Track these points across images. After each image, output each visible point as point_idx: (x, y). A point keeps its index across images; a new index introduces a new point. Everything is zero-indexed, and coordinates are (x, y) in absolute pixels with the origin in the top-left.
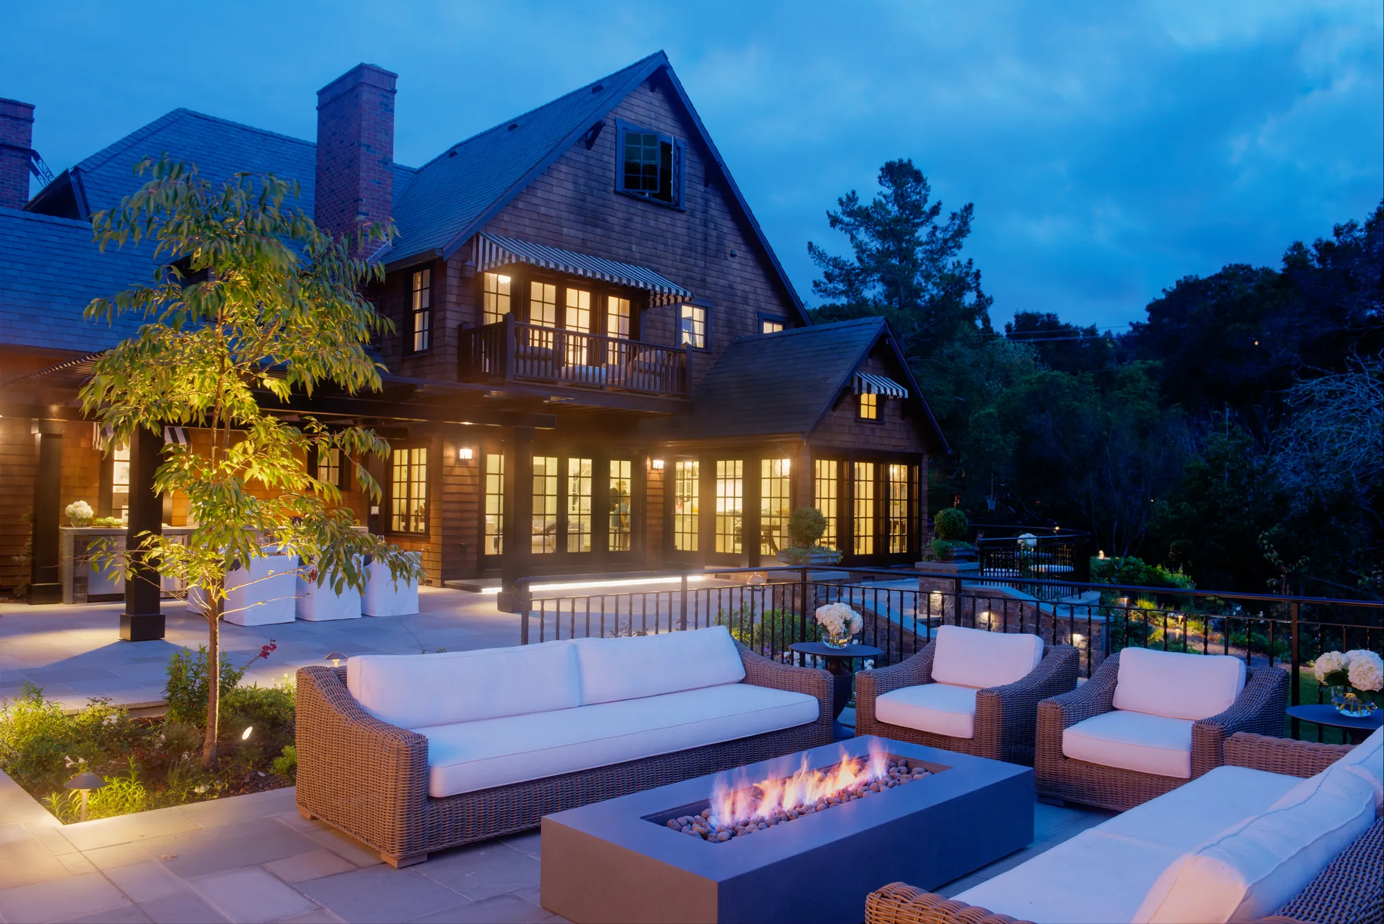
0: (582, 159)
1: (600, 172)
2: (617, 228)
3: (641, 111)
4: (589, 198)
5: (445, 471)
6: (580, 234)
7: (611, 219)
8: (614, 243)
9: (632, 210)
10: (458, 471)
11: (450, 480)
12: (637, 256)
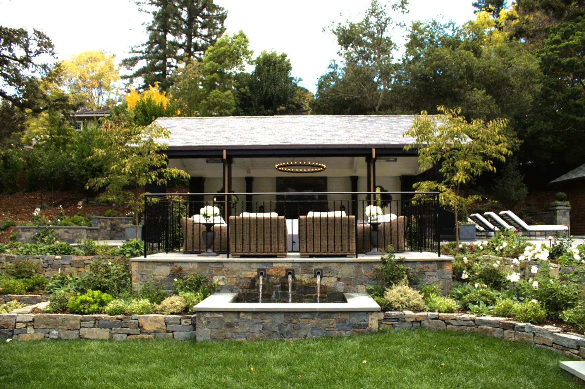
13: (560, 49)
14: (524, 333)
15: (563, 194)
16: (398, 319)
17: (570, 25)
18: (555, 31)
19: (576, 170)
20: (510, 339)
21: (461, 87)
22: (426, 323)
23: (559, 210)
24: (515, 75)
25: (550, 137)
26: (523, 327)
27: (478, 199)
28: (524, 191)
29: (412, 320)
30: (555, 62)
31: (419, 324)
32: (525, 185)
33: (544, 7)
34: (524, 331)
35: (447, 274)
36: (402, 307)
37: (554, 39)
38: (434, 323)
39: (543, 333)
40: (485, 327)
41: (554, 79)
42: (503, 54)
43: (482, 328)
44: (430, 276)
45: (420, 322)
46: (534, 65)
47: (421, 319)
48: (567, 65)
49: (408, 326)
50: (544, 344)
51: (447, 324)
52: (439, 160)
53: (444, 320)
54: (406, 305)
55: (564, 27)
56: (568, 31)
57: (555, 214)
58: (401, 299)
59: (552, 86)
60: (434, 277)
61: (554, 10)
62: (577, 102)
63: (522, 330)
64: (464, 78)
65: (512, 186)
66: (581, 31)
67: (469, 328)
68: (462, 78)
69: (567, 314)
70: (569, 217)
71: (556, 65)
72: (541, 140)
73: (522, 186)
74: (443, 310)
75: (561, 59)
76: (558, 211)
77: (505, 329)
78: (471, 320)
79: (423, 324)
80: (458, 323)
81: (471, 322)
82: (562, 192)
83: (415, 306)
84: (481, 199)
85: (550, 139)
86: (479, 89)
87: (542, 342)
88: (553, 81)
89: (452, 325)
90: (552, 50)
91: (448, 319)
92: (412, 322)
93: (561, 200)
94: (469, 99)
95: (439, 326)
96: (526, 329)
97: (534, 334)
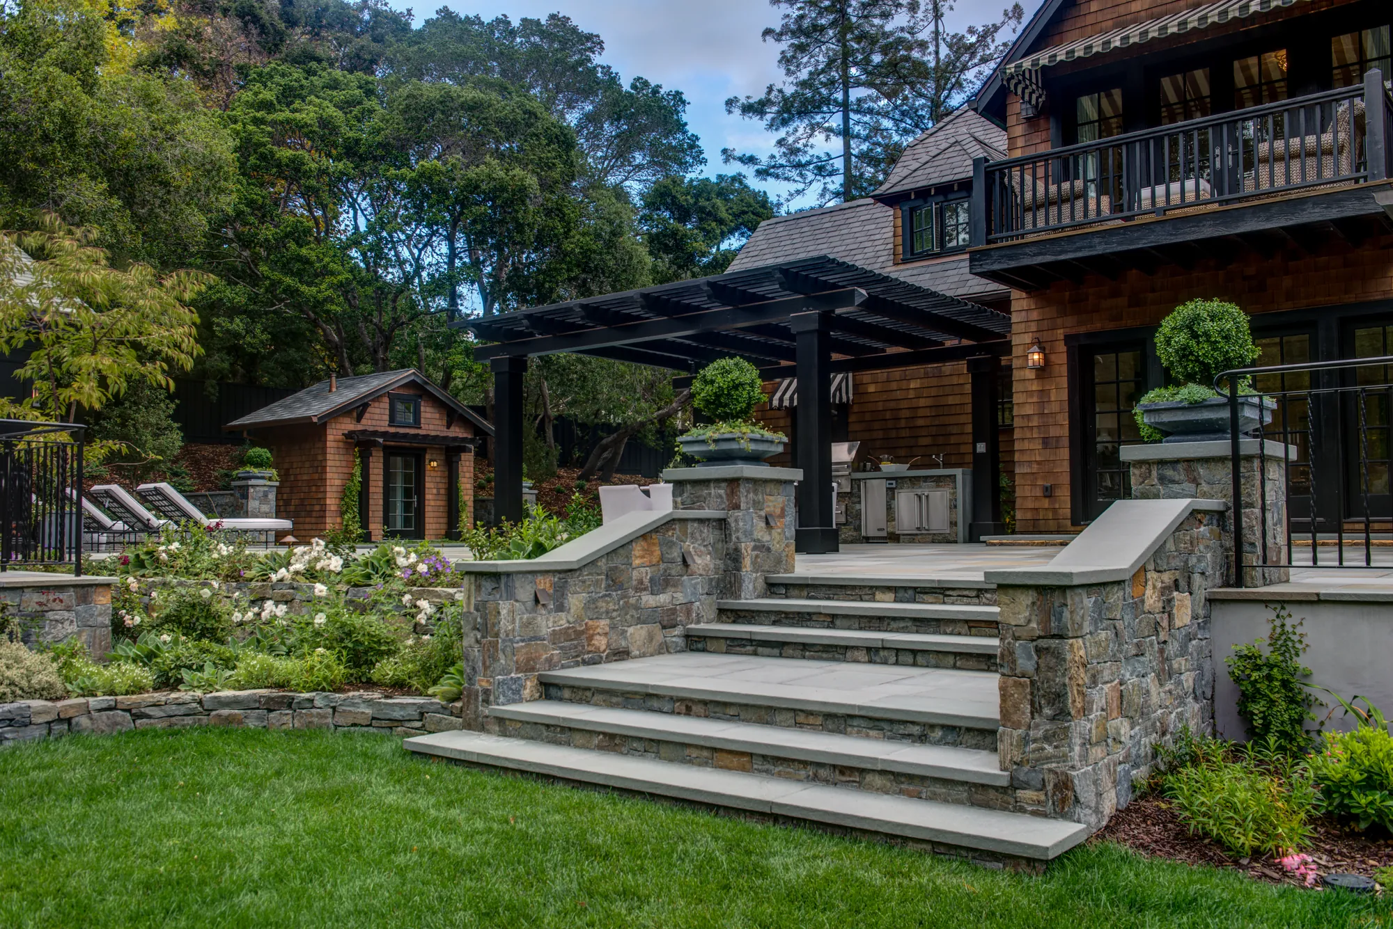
5: (1016, 387)
10: (1034, 385)
11: (1024, 398)
13: (274, 123)
14: (314, 711)
15: (264, 453)
16: (11, 720)
17: (296, 75)
18: (263, 79)
19: (289, 400)
20: (284, 727)
21: (42, 161)
22: (84, 721)
23: (253, 486)
24: (181, 162)
25: (237, 320)
26: (311, 701)
27: (120, 451)
28: (175, 439)
29: (49, 718)
30: (262, 150)
31: (66, 727)
32: (176, 425)
33: (241, 15)
34: (313, 707)
35: (100, 615)
36: (13, 693)
37: (261, 96)
38: (104, 718)
39: (353, 705)
40: (225, 712)
41: (257, 190)
42: (153, 104)
43: (220, 716)
44: (57, 621)
45: (69, 721)
46: (224, 148)
47: (71, 713)
48: (287, 166)
49: (37, 732)
50: (354, 725)
51: (137, 717)
52: (20, 346)
53: (129, 711)
54: (22, 689)
55: (283, 75)
56: (291, 89)
57: (245, 496)
58: (8, 673)
59: (250, 203)
60: (67, 623)
61: (263, 29)
62: (304, 251)
63: (309, 705)
64: (52, 141)
65: (146, 426)
66: (318, 97)
67: (189, 720)
68: (46, 138)
69: (386, 669)
70: (273, 503)
71: (263, 157)
72: (218, 325)
73: (169, 428)
74: (124, 689)
75: (275, 148)
76: (251, 490)
77: (270, 711)
78: (194, 700)
79: (77, 724)
80: (164, 711)
81: (194, 705)
82: (262, 447)
83: (43, 689)
84: (125, 450)
85: (238, 324)
86: (93, 178)
87: (350, 721)
88: (256, 193)
89: (149, 717)
90: (257, 122)
91: (139, 705)
92: (49, 723)
93: (258, 465)
94: (62, 197)
95: (116, 724)
96: (318, 703)
97: (334, 708)
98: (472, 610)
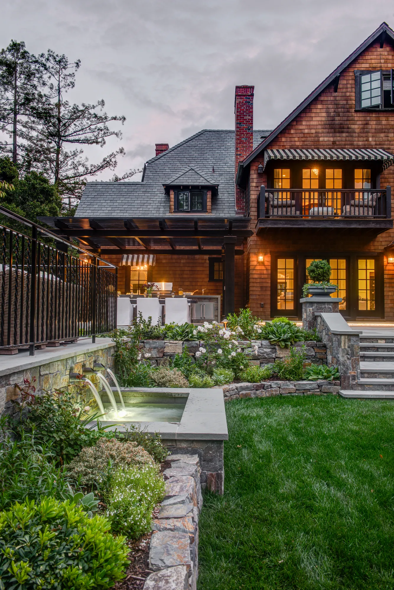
0: (332, 98)
1: (345, 102)
2: (357, 131)
3: (373, 61)
4: (337, 118)
5: (251, 268)
6: (332, 139)
7: (353, 126)
8: (356, 139)
9: (368, 118)
10: (258, 268)
11: (254, 272)
12: (373, 143)
96: (273, 386)
97: (279, 387)
98: (347, 348)
